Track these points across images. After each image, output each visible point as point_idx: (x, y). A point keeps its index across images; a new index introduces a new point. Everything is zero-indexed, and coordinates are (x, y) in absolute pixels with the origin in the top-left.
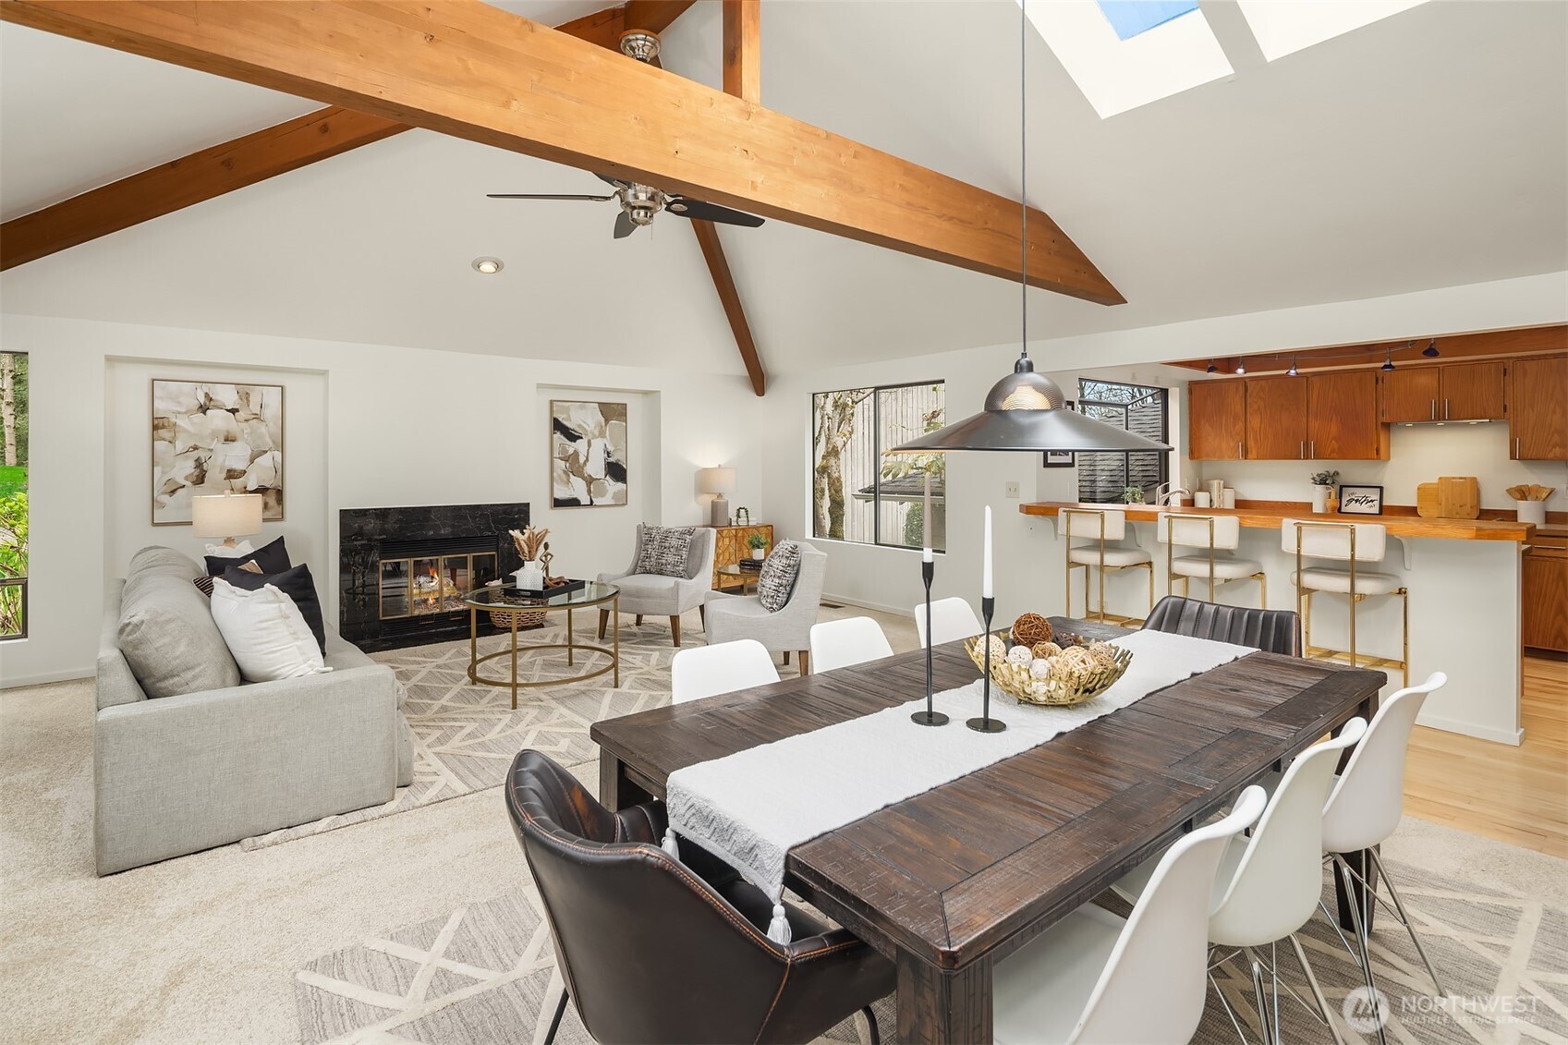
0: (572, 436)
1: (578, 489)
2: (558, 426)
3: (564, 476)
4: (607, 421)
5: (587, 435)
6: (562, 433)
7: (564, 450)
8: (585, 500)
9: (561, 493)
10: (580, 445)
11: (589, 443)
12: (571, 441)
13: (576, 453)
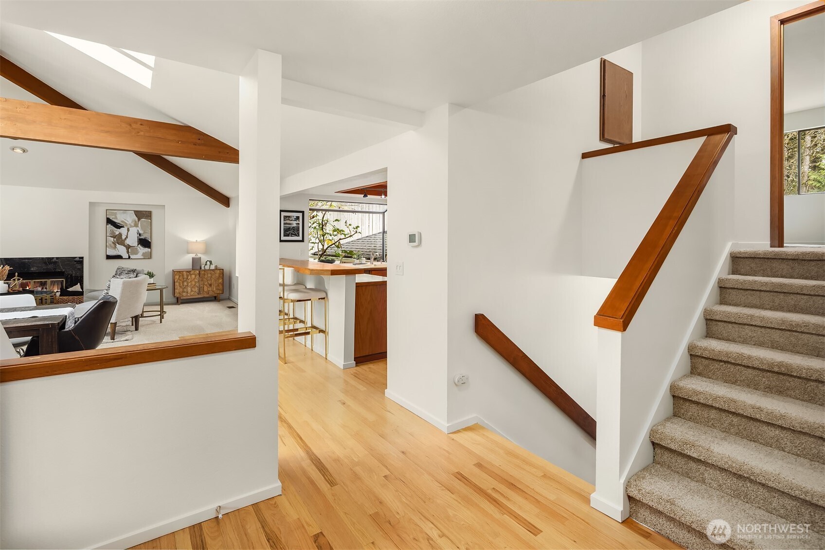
0: (117, 226)
1: (121, 250)
2: (109, 221)
3: (113, 245)
4: (139, 219)
5: (126, 226)
6: (112, 225)
7: (113, 232)
8: (125, 255)
9: (111, 252)
10: (123, 231)
11: (128, 230)
12: (117, 228)
13: (120, 235)
